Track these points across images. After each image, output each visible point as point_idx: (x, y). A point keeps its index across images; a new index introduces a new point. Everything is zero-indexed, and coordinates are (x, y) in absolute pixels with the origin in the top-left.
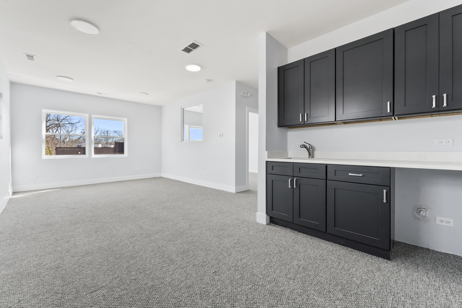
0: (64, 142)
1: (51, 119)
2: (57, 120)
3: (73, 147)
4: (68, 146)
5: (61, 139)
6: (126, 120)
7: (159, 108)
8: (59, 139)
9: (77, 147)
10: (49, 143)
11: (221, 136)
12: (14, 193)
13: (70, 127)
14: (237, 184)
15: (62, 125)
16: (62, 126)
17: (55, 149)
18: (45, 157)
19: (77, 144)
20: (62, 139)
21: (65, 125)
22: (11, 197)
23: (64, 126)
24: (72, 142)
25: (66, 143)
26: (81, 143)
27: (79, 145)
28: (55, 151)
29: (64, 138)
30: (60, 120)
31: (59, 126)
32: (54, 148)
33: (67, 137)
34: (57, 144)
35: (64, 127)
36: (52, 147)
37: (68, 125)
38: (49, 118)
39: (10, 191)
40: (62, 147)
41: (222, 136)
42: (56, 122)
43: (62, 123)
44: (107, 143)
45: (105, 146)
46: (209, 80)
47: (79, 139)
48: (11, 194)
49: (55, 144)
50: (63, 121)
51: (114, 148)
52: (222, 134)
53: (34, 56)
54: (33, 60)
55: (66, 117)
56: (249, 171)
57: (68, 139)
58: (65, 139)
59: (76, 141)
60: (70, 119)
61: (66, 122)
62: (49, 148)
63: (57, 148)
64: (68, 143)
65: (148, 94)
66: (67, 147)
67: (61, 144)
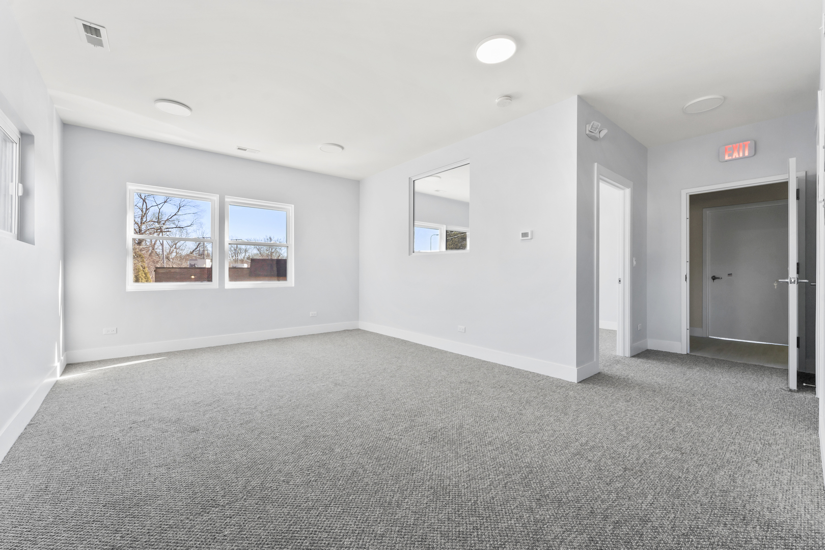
0: (168, 258)
1: (148, 220)
2: (158, 222)
3: (182, 267)
4: (174, 266)
5: (163, 254)
6: (291, 208)
7: (355, 185)
8: (161, 253)
9: (188, 267)
10: (145, 260)
11: (529, 237)
12: (69, 367)
13: (178, 233)
14: (581, 360)
15: (165, 230)
16: (164, 232)
17: (155, 271)
18: (131, 286)
19: (188, 263)
20: (165, 253)
21: (170, 230)
22: (58, 377)
23: (168, 231)
24: (181, 258)
25: (171, 260)
26: (195, 260)
27: (193, 263)
28: (154, 273)
29: (168, 251)
30: (163, 222)
31: (160, 232)
32: (153, 269)
33: (173, 250)
34: (158, 262)
35: (168, 233)
36: (149, 268)
37: (174, 230)
38: (144, 220)
39: (58, 365)
40: (164, 268)
41: (531, 239)
42: (157, 225)
43: (165, 227)
44: (236, 261)
45: (234, 266)
46: (509, 97)
47: (192, 253)
48: (59, 371)
49: (153, 262)
50: (167, 223)
51: (248, 268)
52: (532, 232)
53: (102, 30)
54: (100, 44)
55: (171, 216)
56: (601, 326)
57: (174, 254)
58: (171, 253)
59: (188, 257)
60: (177, 219)
61: (172, 225)
62: (144, 268)
63: (157, 268)
64: (174, 261)
65: (343, 148)
66: (173, 268)
67: (164, 263)
